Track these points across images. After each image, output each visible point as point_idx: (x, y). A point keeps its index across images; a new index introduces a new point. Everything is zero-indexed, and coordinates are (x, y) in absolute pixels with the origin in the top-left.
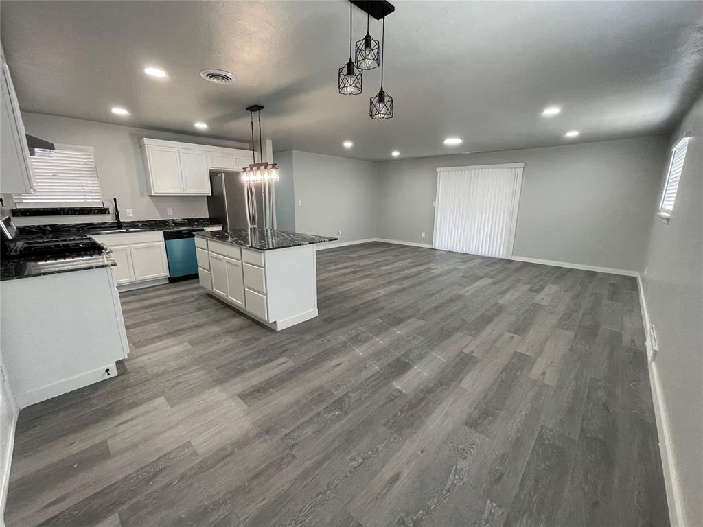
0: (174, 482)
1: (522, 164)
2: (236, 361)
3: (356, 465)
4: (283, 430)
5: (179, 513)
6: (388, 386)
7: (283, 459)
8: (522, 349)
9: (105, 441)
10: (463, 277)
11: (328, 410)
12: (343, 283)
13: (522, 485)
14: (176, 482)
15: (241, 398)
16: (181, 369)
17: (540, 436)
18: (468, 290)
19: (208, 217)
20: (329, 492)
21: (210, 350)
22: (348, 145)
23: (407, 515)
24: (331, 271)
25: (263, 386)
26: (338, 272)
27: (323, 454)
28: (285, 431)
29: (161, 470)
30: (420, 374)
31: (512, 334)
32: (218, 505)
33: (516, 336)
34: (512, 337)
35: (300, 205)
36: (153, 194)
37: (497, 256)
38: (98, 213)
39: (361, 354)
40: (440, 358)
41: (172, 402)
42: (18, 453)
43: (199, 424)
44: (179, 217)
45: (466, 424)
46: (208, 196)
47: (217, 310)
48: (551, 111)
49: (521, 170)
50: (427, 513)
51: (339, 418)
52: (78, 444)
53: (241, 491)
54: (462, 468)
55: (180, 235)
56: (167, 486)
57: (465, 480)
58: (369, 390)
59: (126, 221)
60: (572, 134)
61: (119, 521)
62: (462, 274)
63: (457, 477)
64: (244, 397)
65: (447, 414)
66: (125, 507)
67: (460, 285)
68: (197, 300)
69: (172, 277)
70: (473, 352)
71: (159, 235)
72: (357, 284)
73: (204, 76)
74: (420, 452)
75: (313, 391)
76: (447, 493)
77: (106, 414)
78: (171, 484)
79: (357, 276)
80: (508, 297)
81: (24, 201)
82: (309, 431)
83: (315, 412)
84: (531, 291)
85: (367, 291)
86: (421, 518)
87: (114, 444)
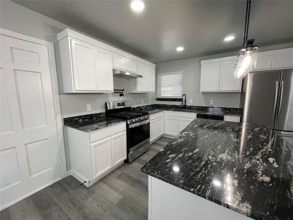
59: (189, 105)
81: (161, 95)
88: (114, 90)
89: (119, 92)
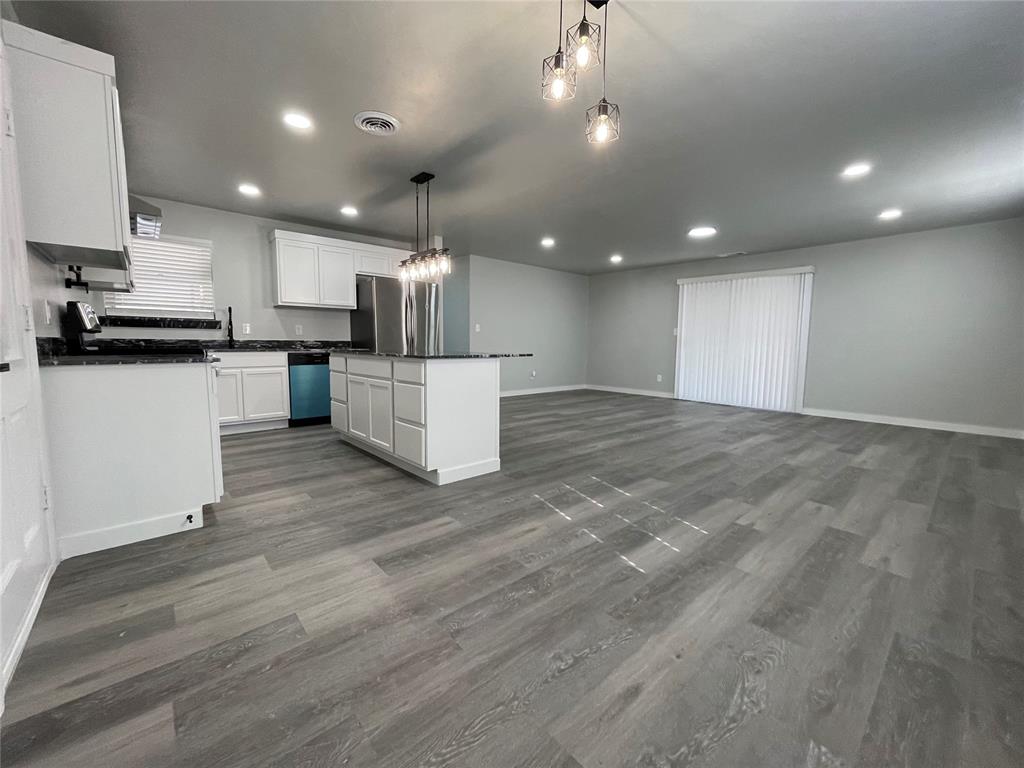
0: (266, 666)
1: (809, 268)
2: (375, 518)
3: (562, 667)
4: (442, 609)
5: (267, 712)
6: (614, 562)
7: (440, 648)
8: (841, 524)
9: (172, 606)
10: (726, 432)
11: (515, 587)
12: (537, 435)
13: (873, 721)
14: (268, 668)
15: (379, 564)
16: (294, 523)
17: (897, 648)
18: (737, 448)
19: (350, 340)
20: (516, 703)
21: (338, 503)
22: (548, 242)
23: (659, 751)
24: (521, 420)
25: (413, 550)
26: (530, 422)
27: (507, 647)
28: (444, 612)
29: (247, 650)
30: (665, 549)
31: (817, 505)
32: (328, 706)
33: (825, 507)
34: (819, 509)
35: (478, 330)
36: (280, 304)
37: (778, 409)
38: (206, 328)
39: (568, 518)
40: (698, 530)
41: (275, 562)
42: (45, 612)
43: (310, 594)
44: (311, 338)
45: (755, 621)
46: (352, 311)
47: (352, 458)
48: (857, 171)
49: (809, 278)
50: (696, 752)
51: (535, 598)
52: (133, 607)
53: (368, 689)
54: (756, 687)
55: (310, 360)
56: (252, 672)
57: (763, 706)
58: (583, 564)
59: (241, 340)
60: (890, 215)
61: (172, 715)
62: (725, 429)
63: (746, 699)
64: (382, 562)
65: (717, 606)
66: (184, 696)
67: (723, 441)
68: (324, 447)
69: (294, 418)
70: (753, 524)
71: (282, 357)
72: (559, 435)
73: (358, 123)
74: (674, 657)
75: (493, 561)
76: (728, 724)
77: (179, 572)
78: (261, 669)
79: (561, 426)
80: (803, 458)
81: (117, 307)
82: (483, 613)
83: (494, 589)
84: (843, 451)
85: (576, 444)
86: (686, 757)
87: (183, 611)
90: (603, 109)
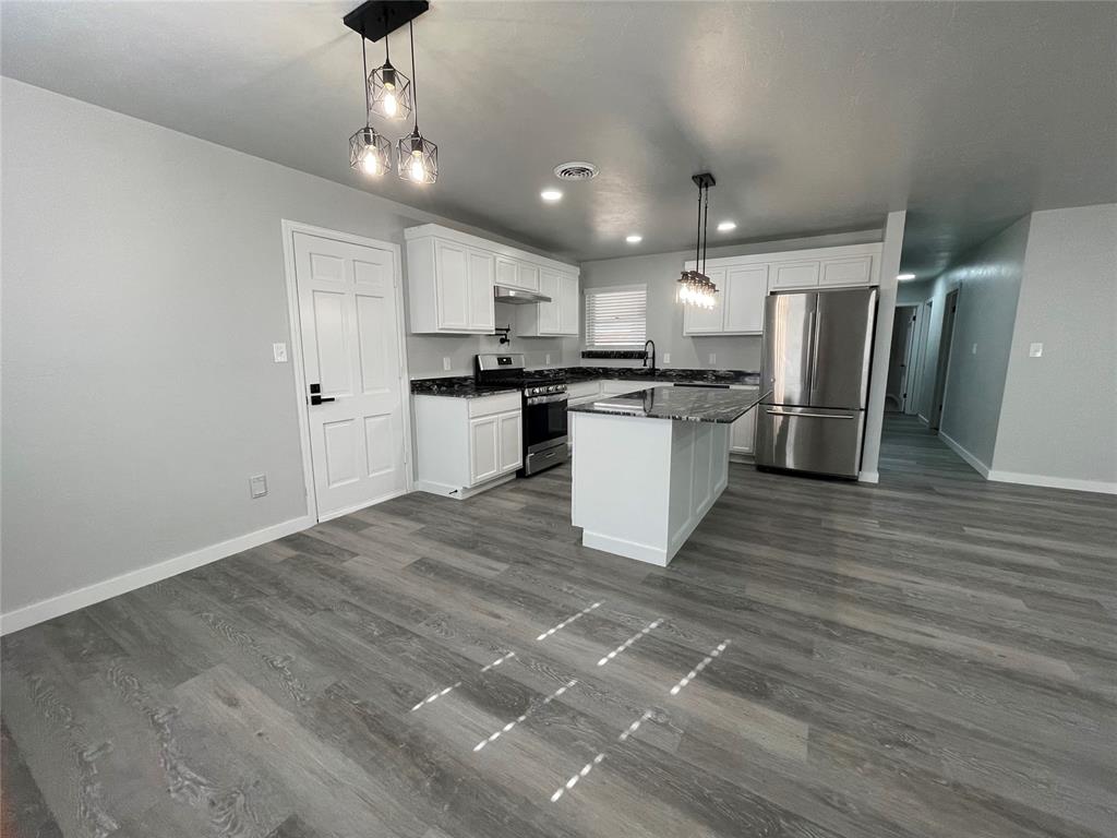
23: (175, 718)
39: (541, 638)
45: (293, 821)
54: (196, 795)
59: (661, 368)
74: (261, 731)
76: (172, 765)
88: (496, 329)
89: (502, 336)
90: (418, 144)
